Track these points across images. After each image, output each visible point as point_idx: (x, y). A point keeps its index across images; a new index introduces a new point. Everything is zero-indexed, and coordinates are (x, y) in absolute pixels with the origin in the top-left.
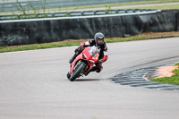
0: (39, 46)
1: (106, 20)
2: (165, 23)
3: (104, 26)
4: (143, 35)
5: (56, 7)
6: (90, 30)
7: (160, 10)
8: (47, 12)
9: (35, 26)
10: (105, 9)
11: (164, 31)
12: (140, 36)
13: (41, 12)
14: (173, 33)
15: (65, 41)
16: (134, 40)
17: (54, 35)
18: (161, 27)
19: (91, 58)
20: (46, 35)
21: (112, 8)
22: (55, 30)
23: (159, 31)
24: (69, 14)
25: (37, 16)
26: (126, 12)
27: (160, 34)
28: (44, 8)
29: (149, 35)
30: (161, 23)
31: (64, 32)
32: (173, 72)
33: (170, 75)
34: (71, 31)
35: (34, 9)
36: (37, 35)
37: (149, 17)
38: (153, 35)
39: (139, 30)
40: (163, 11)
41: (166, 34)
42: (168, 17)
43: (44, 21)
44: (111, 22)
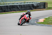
0: (5, 13)
1: (24, 5)
2: (41, 6)
3: (23, 7)
4: (35, 10)
5: (9, 1)
6: (19, 8)
7: (40, 2)
8: (7, 3)
9: (3, 7)
10: (24, 2)
11: (41, 8)
13: (5, 3)
14: (43, 9)
15: (12, 12)
16: (32, 11)
17: (9, 10)
18: (40, 7)
19: (27, 18)
20: (7, 10)
21: (26, 2)
22: (9, 8)
23: (39, 8)
24: (13, 4)
25: (4, 4)
26: (30, 3)
27: (40, 9)
28: (6, 2)
29: (36, 10)
30: (40, 6)
31: (12, 9)
32: (43, 20)
33: (43, 21)
34: (14, 9)
35: (3, 2)
36: (4, 10)
37: (36, 4)
38: (38, 10)
39: (34, 8)
40: (40, 3)
41: (42, 9)
42: (42, 4)
43: (6, 6)
44: (26, 6)
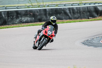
0: (40, 23)
3: (77, 12)
9: (38, 12)
12: (98, 18)
13: (42, 4)
17: (49, 17)
20: (44, 17)
22: (49, 14)
24: (57, 5)
25: (39, 6)
34: (59, 15)
43: (43, 9)
44: (81, 10)
